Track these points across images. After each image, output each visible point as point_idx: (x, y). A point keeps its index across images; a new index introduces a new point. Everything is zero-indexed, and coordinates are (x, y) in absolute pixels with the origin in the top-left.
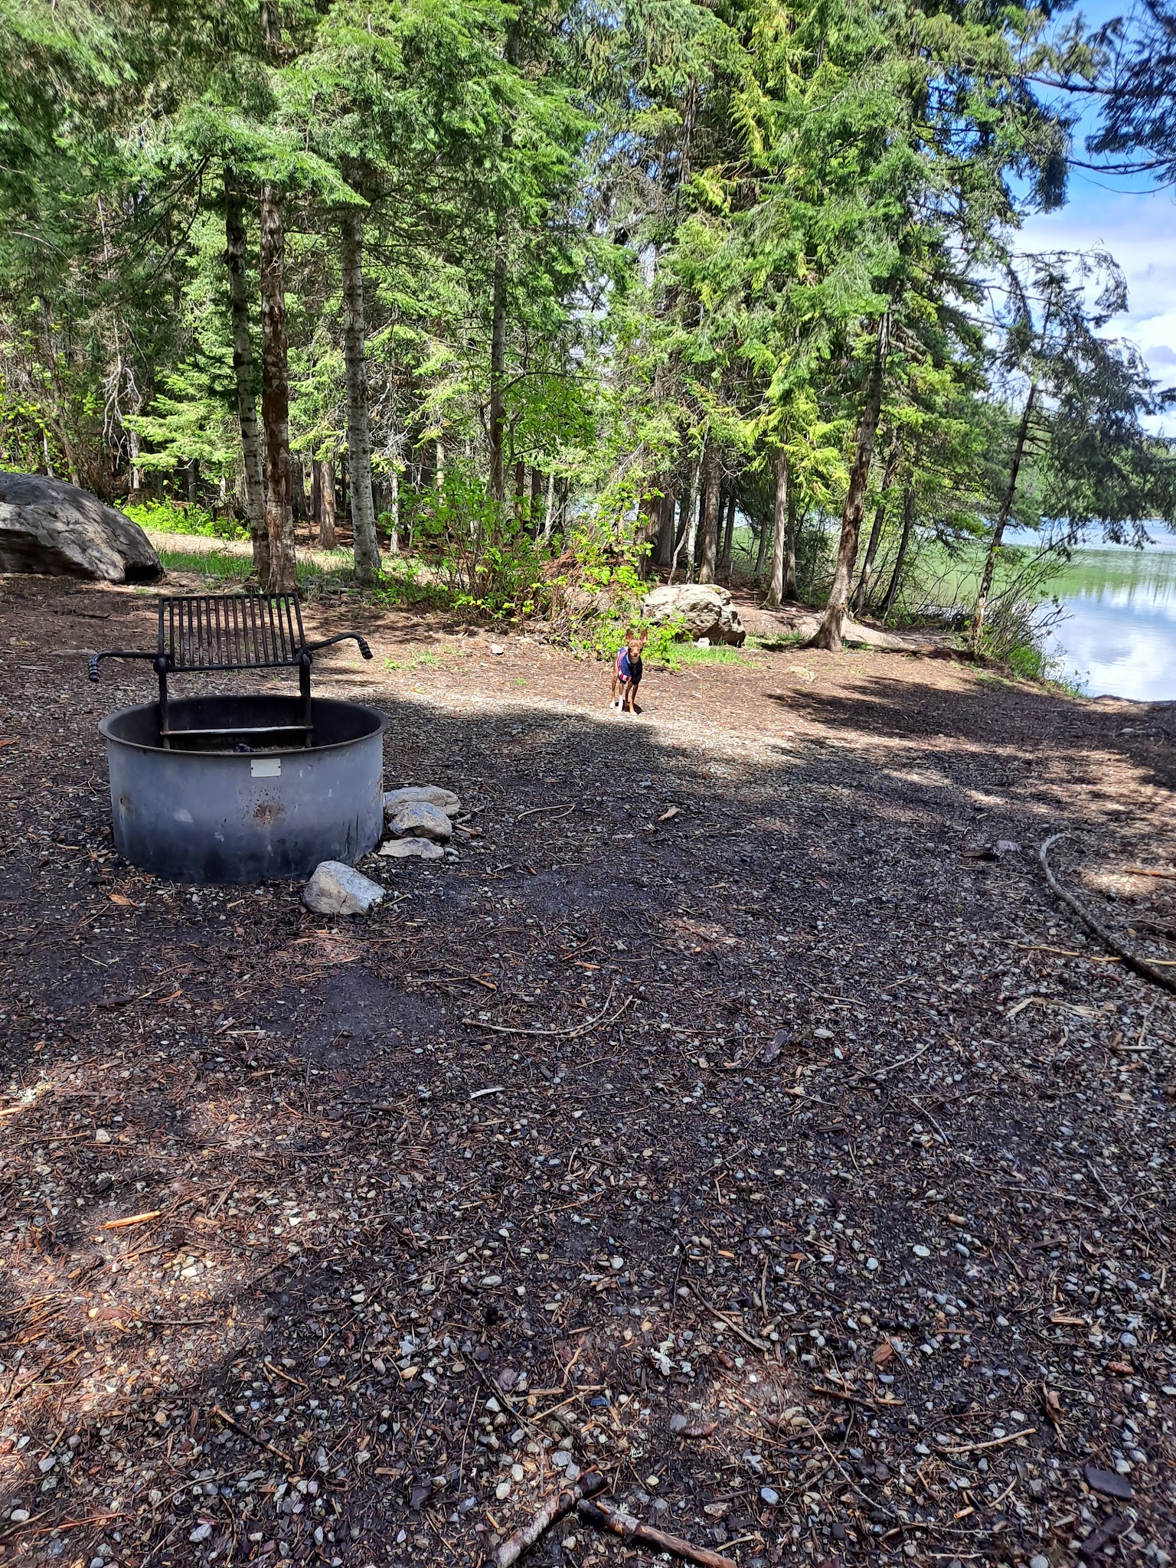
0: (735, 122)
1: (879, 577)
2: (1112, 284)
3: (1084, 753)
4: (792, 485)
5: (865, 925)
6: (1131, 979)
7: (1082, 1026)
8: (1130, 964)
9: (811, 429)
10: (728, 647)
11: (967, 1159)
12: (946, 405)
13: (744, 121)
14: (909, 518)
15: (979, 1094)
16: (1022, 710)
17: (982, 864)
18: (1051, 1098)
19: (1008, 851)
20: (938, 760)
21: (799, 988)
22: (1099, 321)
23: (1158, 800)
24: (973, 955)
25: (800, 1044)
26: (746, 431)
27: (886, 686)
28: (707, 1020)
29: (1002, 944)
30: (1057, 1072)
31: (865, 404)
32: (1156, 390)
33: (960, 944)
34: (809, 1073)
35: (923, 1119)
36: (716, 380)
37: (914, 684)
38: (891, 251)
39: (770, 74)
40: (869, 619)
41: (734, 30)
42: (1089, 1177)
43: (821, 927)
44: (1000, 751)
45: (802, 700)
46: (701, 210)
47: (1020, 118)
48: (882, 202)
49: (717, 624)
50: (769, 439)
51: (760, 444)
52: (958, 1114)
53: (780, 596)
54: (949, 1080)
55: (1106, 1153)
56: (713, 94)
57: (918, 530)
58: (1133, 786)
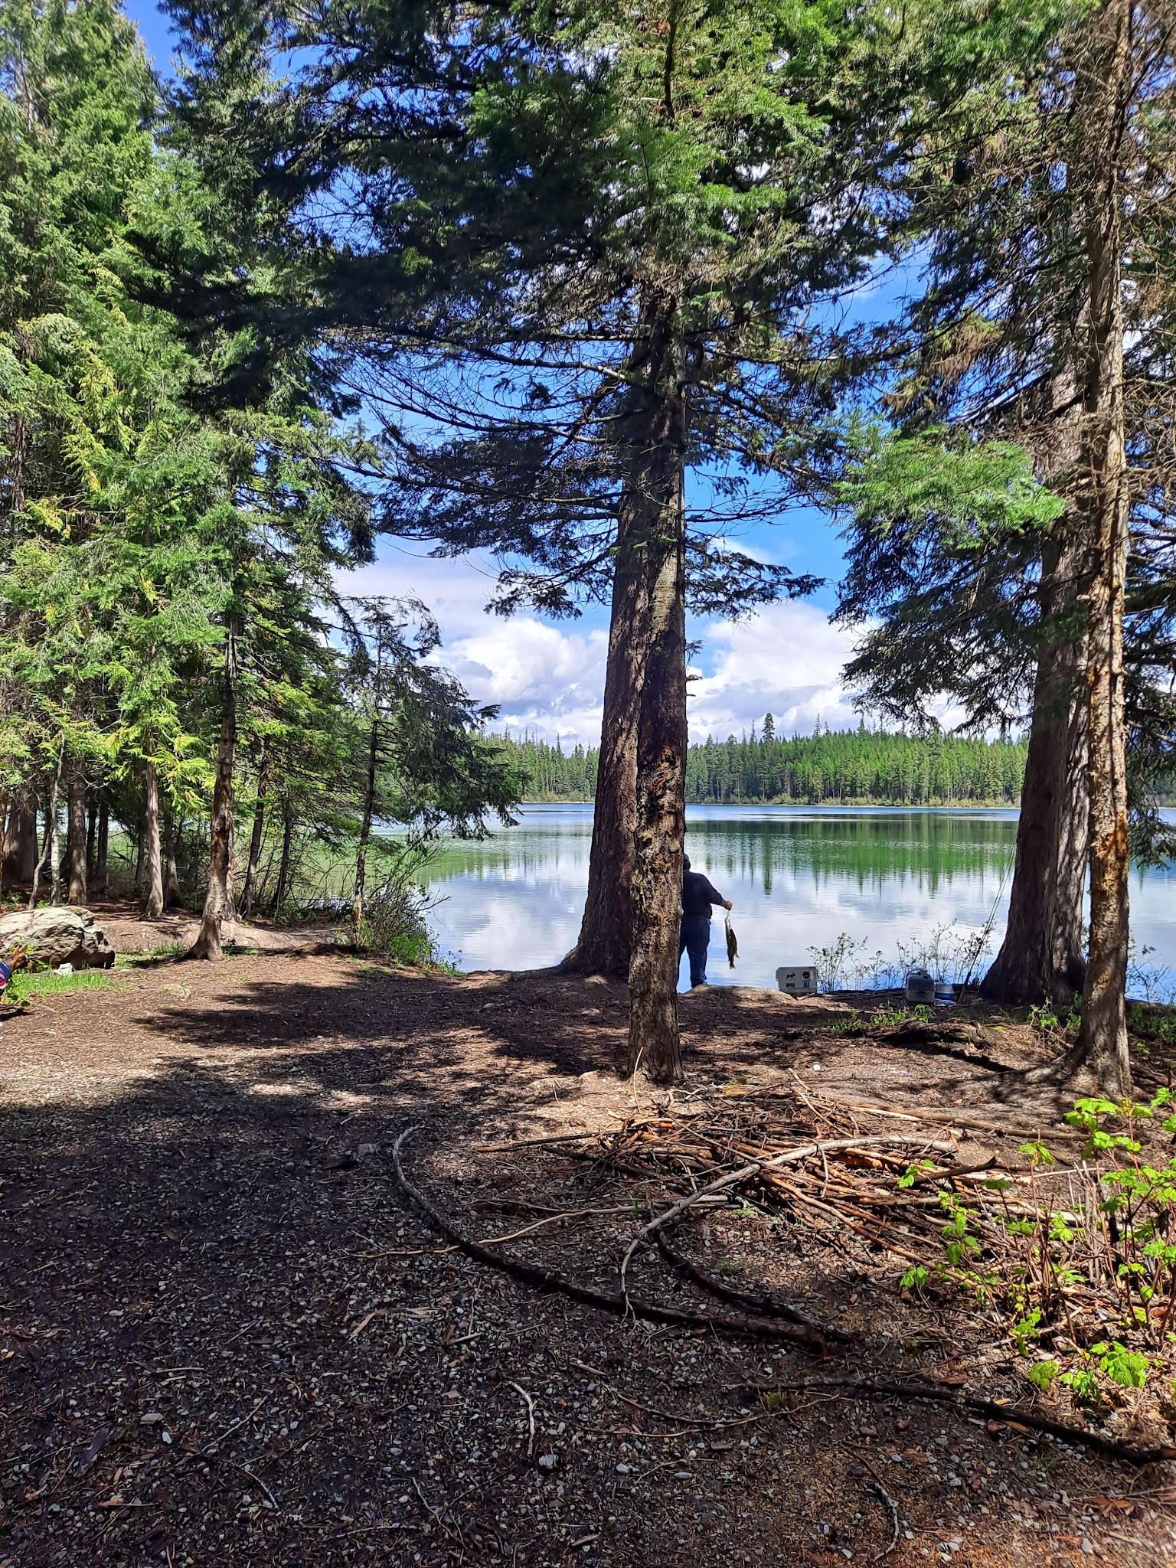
0: (70, 461)
1: (267, 876)
2: (425, 624)
3: (452, 1033)
4: (164, 795)
5: (214, 1273)
6: (468, 1265)
7: (420, 1329)
8: (468, 1250)
9: (176, 741)
10: (93, 970)
11: (296, 1517)
12: (309, 716)
13: (78, 461)
14: (289, 819)
15: (313, 1438)
16: (400, 997)
17: (342, 1173)
18: (384, 1419)
19: (368, 1154)
20: (313, 1065)
21: (130, 1371)
22: (423, 652)
23: (509, 1070)
24: (322, 1279)
25: (122, 1440)
26: (106, 744)
27: (267, 991)
28: (11, 1445)
29: (352, 1258)
30: (392, 1387)
31: (220, 722)
32: (476, 708)
33: (311, 1270)
34: (130, 1473)
35: (253, 1486)
36: (69, 695)
37: (297, 985)
38: (226, 591)
39: (102, 423)
40: (259, 919)
41: (60, 381)
42: (414, 1496)
43: (162, 1288)
44: (375, 1044)
45: (175, 1021)
46: (39, 537)
47: (328, 490)
48: (212, 548)
49: (80, 947)
50: (132, 751)
51: (122, 756)
52: (291, 1467)
53: (160, 906)
54: (285, 1431)
55: (431, 1463)
56: (42, 434)
57: (301, 829)
58: (490, 1060)
